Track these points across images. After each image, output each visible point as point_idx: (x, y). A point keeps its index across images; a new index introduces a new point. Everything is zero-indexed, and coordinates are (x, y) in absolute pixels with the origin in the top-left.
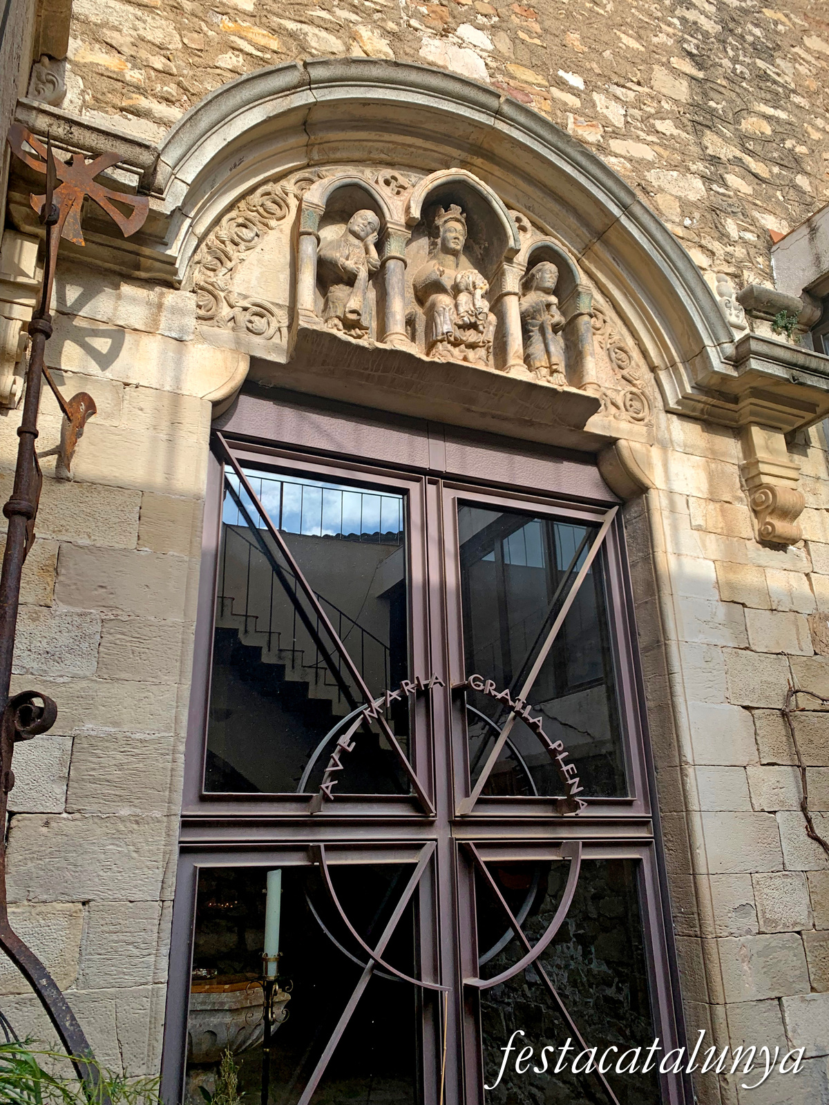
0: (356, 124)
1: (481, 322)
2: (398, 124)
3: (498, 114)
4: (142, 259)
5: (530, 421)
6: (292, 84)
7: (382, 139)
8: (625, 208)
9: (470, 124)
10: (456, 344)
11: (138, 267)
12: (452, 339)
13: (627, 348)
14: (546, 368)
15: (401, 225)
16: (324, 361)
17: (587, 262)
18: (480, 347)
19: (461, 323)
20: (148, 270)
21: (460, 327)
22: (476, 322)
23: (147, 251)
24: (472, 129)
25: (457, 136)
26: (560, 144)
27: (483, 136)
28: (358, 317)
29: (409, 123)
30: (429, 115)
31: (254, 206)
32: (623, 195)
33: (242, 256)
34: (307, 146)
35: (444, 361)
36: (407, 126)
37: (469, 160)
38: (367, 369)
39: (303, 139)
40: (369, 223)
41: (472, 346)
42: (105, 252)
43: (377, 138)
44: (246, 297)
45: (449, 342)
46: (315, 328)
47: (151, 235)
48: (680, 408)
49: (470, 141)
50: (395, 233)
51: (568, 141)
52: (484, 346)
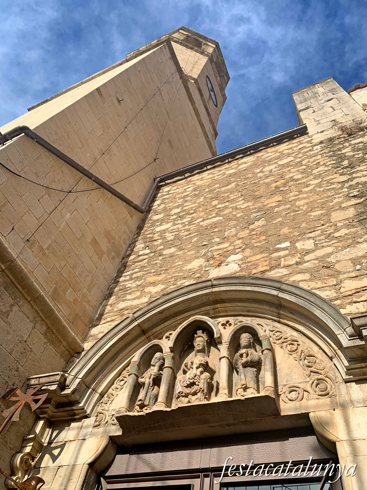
0: (164, 321)
1: (197, 380)
2: (181, 311)
3: (213, 286)
4: (75, 411)
5: (246, 421)
6: (128, 323)
7: (178, 319)
8: (279, 289)
9: (205, 296)
10: (186, 396)
11: (75, 415)
12: (184, 394)
13: (315, 354)
14: (241, 388)
15: (169, 352)
16: (133, 427)
17: (282, 320)
18: (198, 392)
19: (186, 385)
20: (78, 415)
21: (187, 387)
22: (193, 382)
23: (74, 408)
24: (207, 297)
25: (206, 302)
26: (242, 282)
27: (214, 296)
28: (143, 402)
29: (185, 308)
30: (188, 302)
31: (128, 370)
32: (276, 284)
33: (117, 393)
34: (147, 338)
35: (177, 408)
36: (185, 310)
37: (215, 307)
38: (151, 424)
39: (144, 337)
40: (156, 358)
41: (195, 394)
42: (65, 414)
43: (175, 320)
44: (114, 410)
45: (183, 396)
46: (120, 415)
47: (74, 401)
48: (352, 377)
49: (212, 300)
50: (166, 357)
51: (245, 278)
52: (200, 391)
